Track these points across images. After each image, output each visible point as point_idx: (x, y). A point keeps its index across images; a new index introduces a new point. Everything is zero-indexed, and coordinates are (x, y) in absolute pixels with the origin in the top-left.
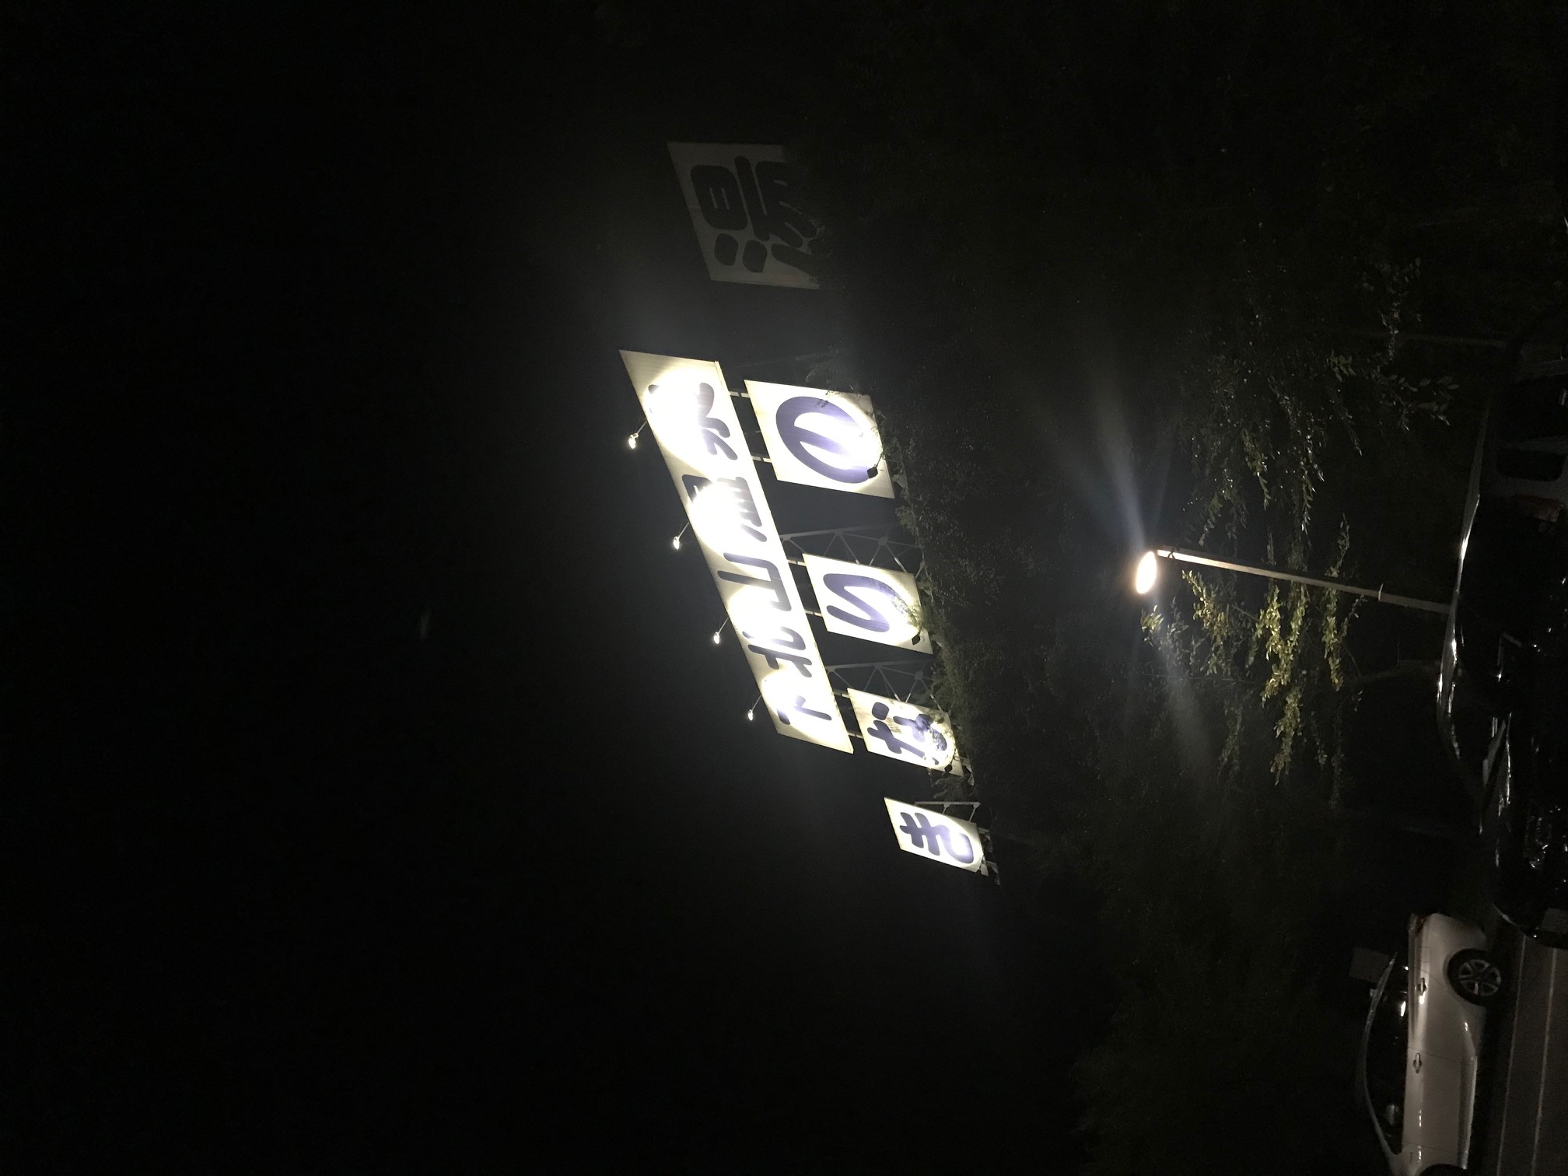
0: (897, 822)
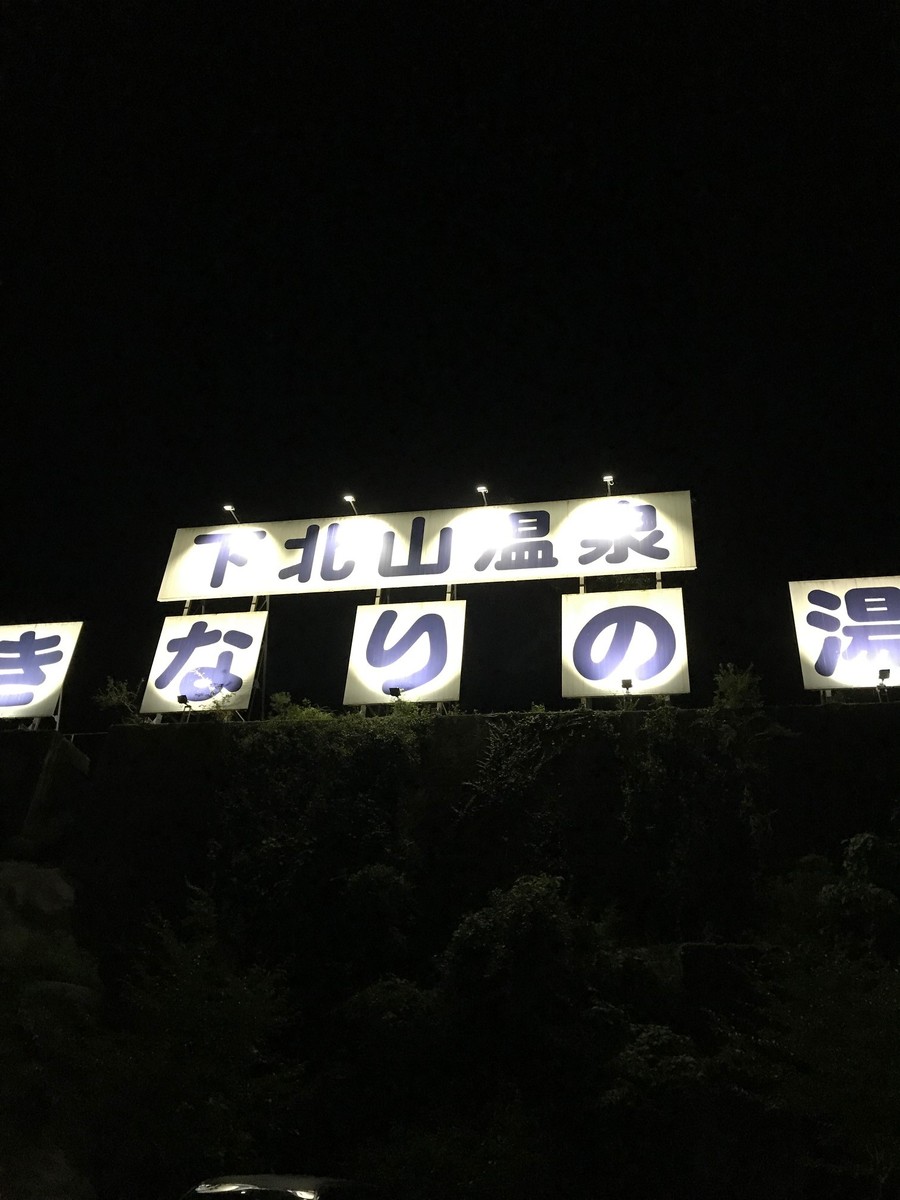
0: (43, 630)
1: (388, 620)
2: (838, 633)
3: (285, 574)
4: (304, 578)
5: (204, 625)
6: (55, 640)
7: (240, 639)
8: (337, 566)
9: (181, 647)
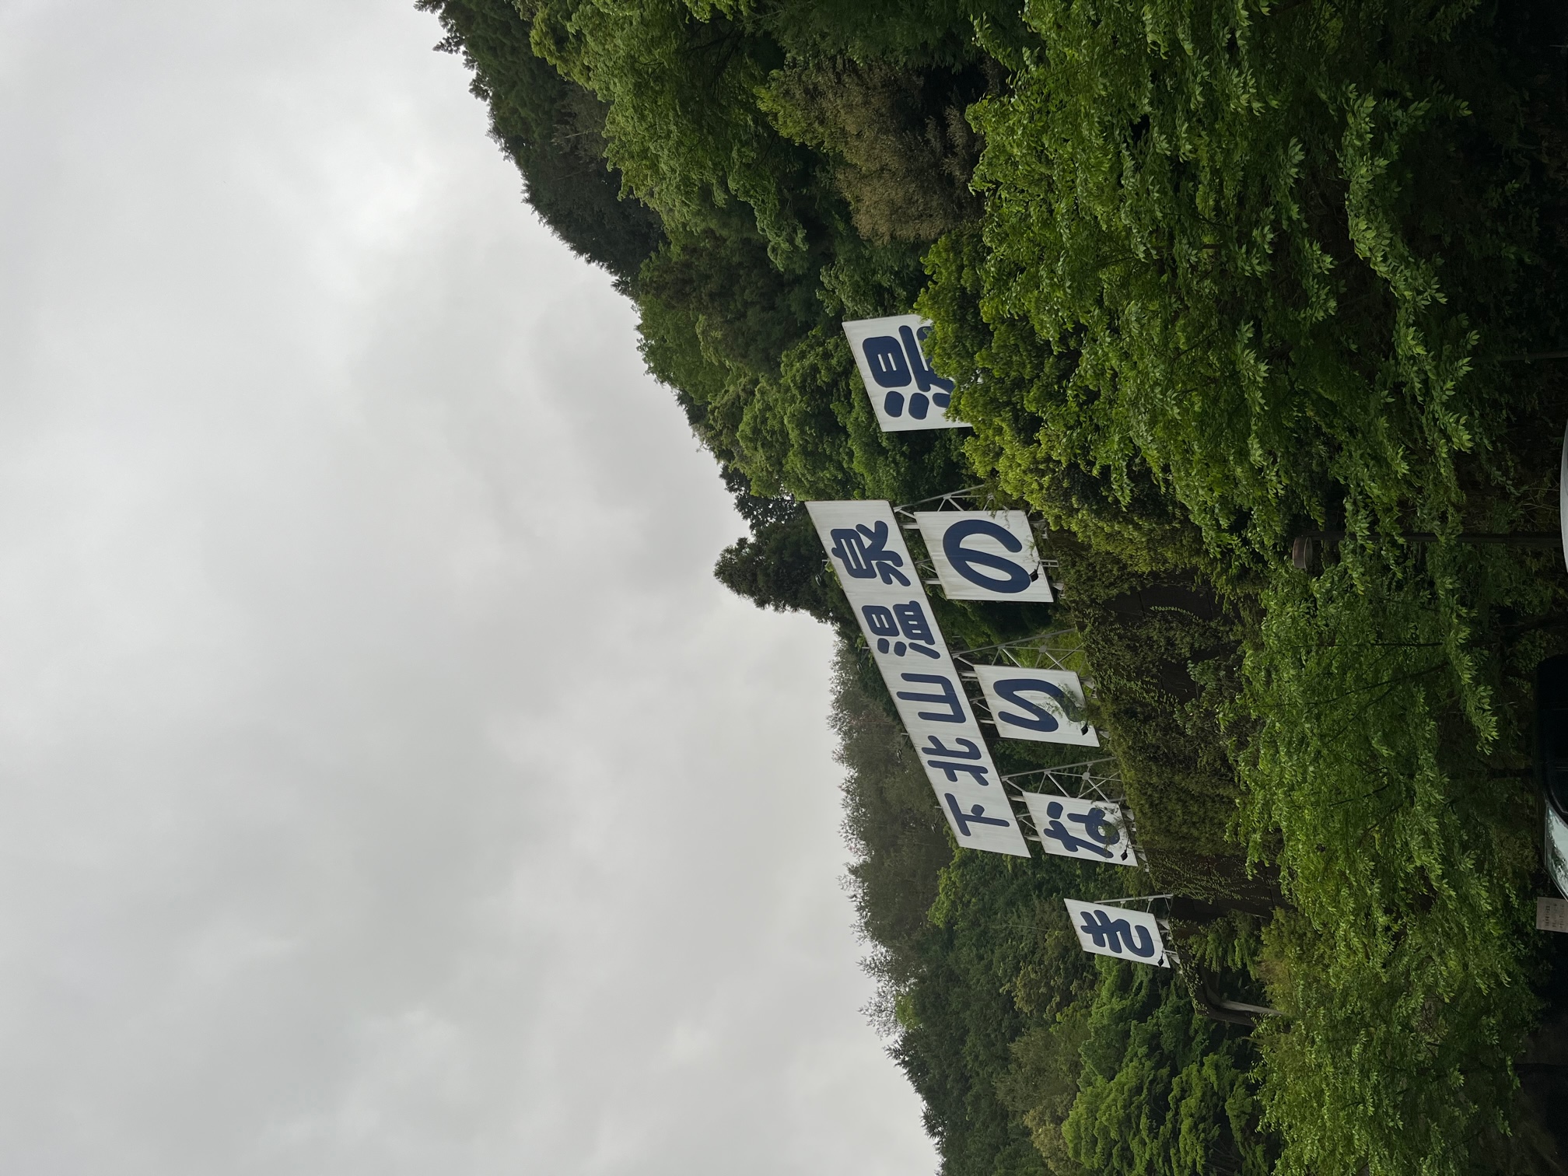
0: (1078, 922)
1: (1006, 717)
2: (929, 395)
3: (984, 783)
4: (985, 771)
5: (1047, 831)
6: (1085, 915)
7: (1055, 810)
8: (966, 749)
9: (1072, 843)
